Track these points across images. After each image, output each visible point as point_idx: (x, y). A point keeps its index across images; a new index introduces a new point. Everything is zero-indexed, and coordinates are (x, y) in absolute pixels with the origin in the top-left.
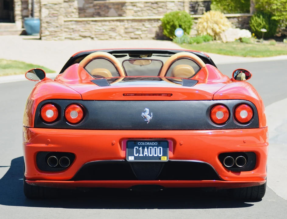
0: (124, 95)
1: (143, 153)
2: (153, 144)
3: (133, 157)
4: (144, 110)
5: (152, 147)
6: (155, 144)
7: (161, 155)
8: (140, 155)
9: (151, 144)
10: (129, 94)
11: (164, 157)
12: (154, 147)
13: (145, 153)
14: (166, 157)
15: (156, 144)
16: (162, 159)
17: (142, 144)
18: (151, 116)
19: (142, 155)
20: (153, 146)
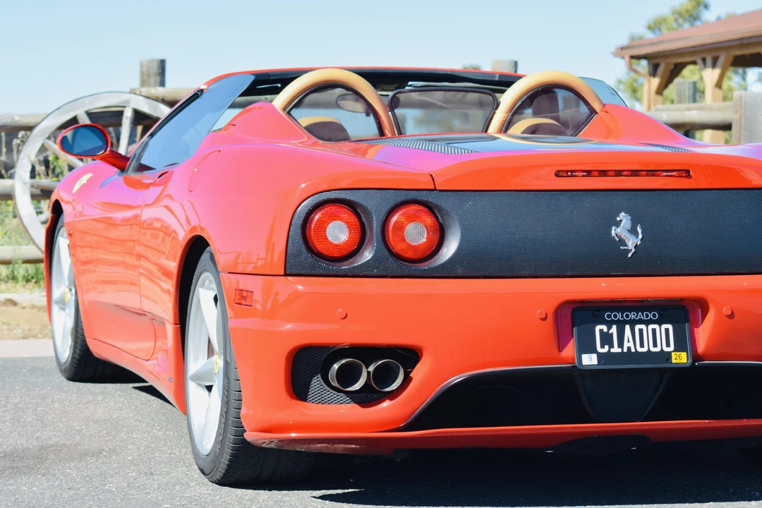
0: (558, 174)
1: (621, 345)
2: (647, 316)
3: (594, 356)
4: (618, 219)
5: (643, 327)
6: (651, 316)
7: (672, 348)
8: (612, 350)
9: (640, 316)
10: (572, 171)
11: (678, 353)
12: (651, 327)
13: (626, 345)
14: (684, 355)
15: (654, 316)
16: (674, 361)
17: (615, 316)
18: (636, 234)
19: (620, 350)
20: (647, 323)
